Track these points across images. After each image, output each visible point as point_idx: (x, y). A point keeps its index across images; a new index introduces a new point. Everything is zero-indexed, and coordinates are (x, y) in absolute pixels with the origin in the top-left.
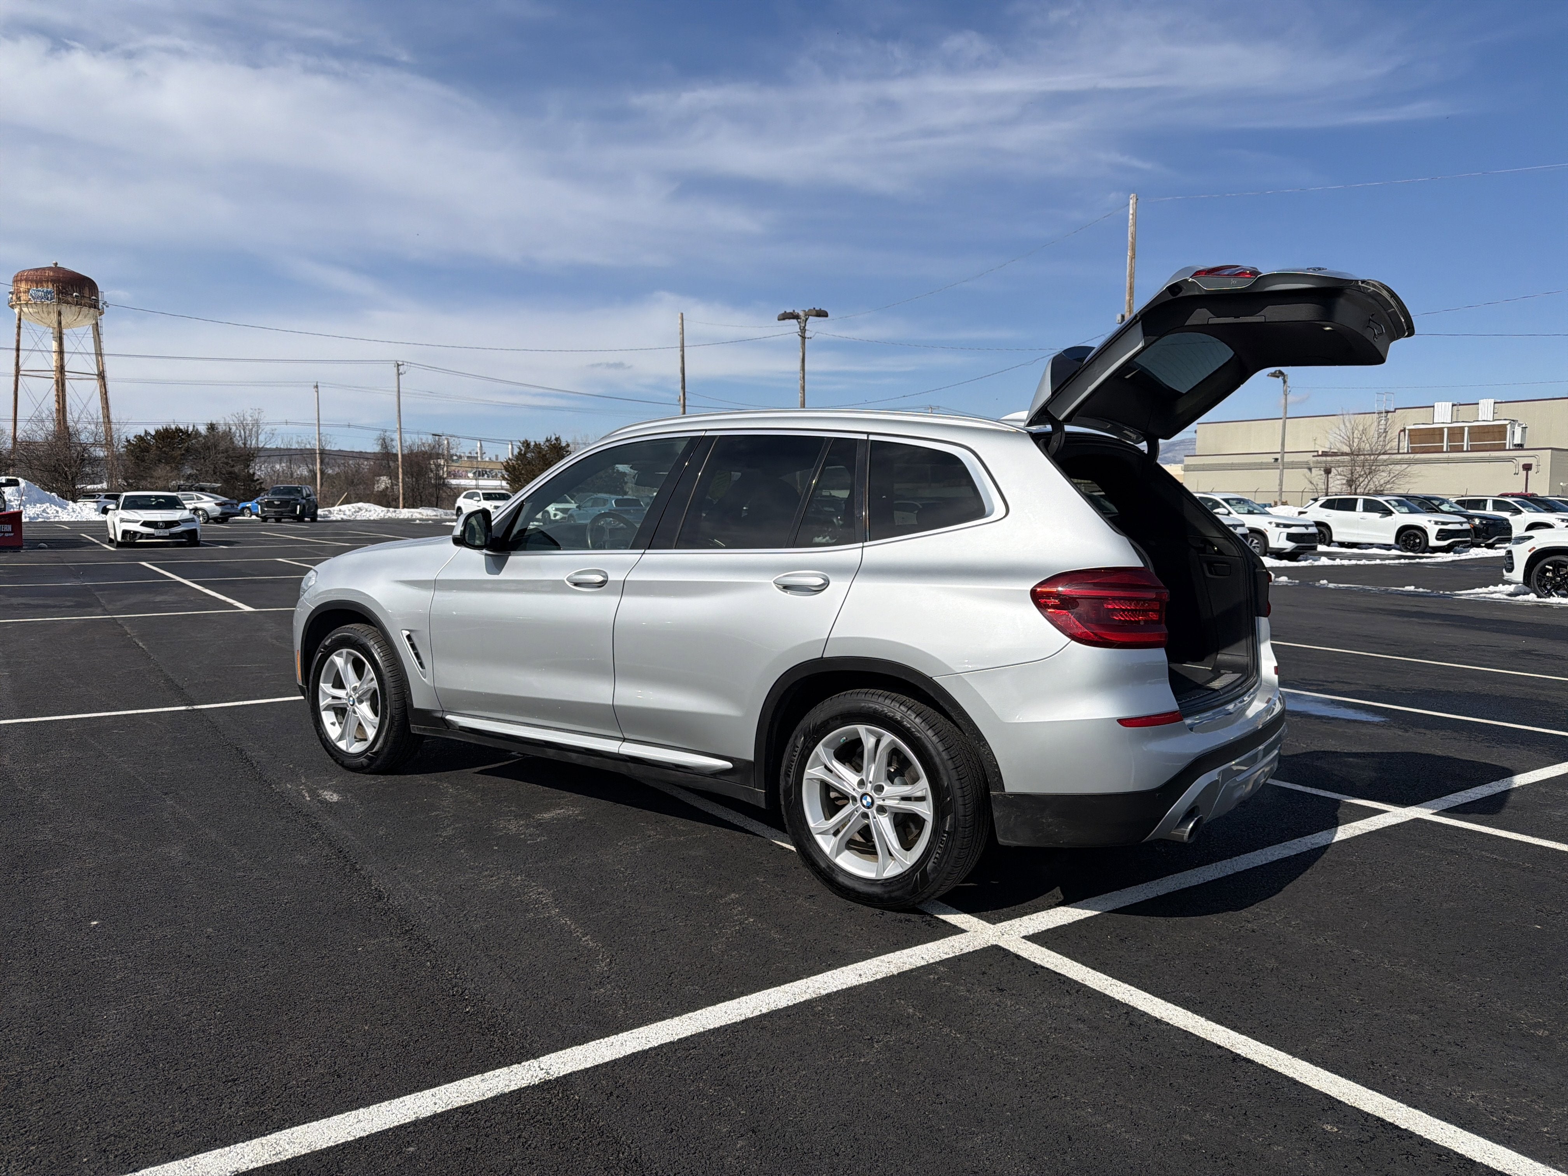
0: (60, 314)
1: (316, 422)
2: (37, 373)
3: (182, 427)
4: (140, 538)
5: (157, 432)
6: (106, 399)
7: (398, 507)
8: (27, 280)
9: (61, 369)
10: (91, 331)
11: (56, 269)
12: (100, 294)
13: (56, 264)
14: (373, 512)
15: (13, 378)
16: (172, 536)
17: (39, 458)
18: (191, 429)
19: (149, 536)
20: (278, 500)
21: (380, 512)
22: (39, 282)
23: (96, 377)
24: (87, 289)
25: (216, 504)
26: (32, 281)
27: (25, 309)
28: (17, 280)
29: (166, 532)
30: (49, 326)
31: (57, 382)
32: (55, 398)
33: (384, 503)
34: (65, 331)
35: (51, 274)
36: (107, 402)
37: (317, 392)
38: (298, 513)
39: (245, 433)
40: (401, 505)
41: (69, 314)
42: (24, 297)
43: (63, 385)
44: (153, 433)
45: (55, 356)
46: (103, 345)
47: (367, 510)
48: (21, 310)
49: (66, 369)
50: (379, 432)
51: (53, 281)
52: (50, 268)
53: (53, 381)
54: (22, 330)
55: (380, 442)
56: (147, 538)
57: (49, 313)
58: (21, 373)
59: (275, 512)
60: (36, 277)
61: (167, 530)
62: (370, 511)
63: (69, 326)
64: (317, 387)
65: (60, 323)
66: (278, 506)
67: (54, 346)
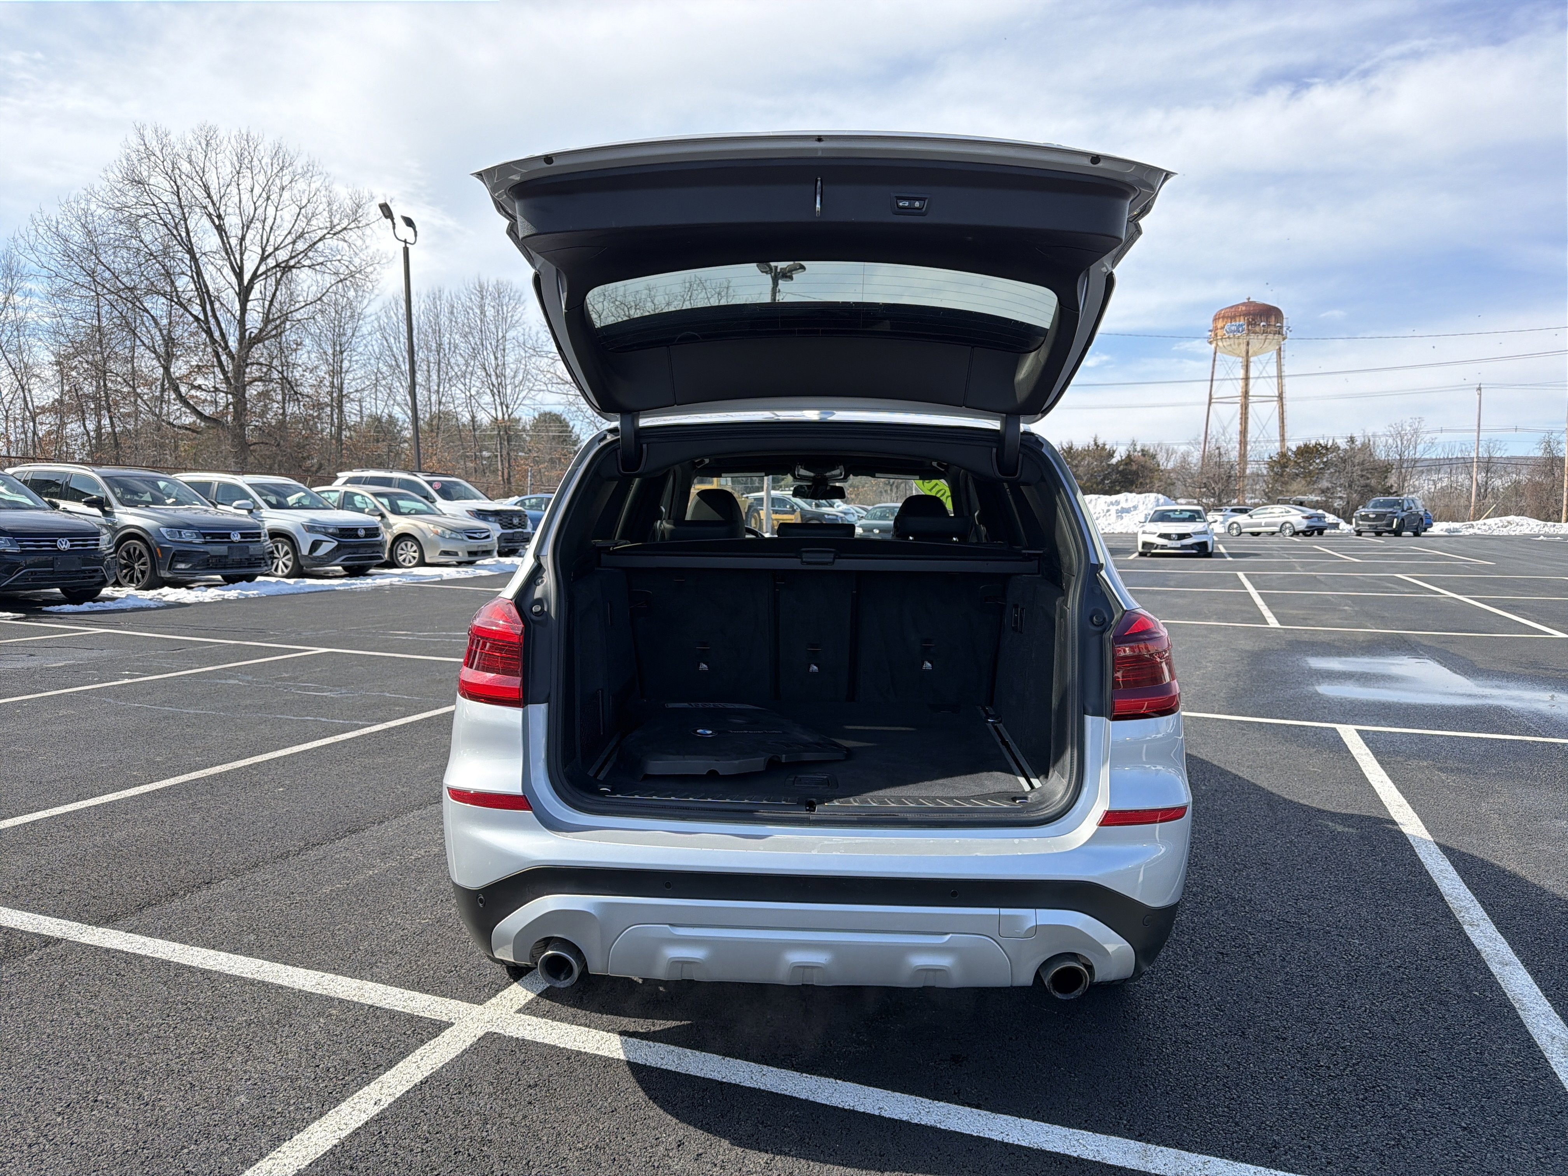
0: (1248, 344)
1: (1476, 428)
2: (1225, 401)
3: (1322, 442)
4: (1156, 548)
5: (1299, 448)
6: (1283, 419)
7: (1559, 521)
8: (1223, 317)
9: (1246, 394)
10: (1275, 356)
11: (1249, 304)
12: (1285, 321)
13: (1249, 299)
14: (1525, 527)
15: (1206, 407)
16: (1183, 547)
17: (1192, 476)
18: (1330, 444)
19: (1163, 547)
20: (1374, 513)
21: (1534, 526)
22: (1233, 318)
23: (1276, 399)
24: (1273, 318)
25: (1303, 517)
26: (1227, 317)
27: (1220, 344)
28: (1216, 319)
29: (1178, 544)
30: (1239, 356)
31: (1242, 406)
32: (1239, 421)
33: (1542, 516)
34: (1252, 359)
35: (1244, 308)
36: (1283, 422)
37: (1480, 395)
38: (1394, 526)
39: (1402, 444)
40: (1564, 518)
41: (1256, 342)
42: (1220, 332)
43: (1246, 408)
44: (1294, 449)
45: (1241, 383)
46: (1284, 368)
47: (1517, 525)
48: (1217, 344)
49: (1250, 394)
50: (1543, 435)
51: (1245, 315)
52: (1243, 304)
53: (1239, 405)
54: (1216, 362)
55: (1543, 446)
56: (1161, 549)
57: (1239, 344)
58: (1213, 401)
59: (1369, 526)
60: (1229, 315)
61: (1179, 542)
62: (1522, 525)
63: (1255, 354)
64: (1480, 389)
65: (1247, 352)
66: (1373, 520)
67: (1241, 373)
